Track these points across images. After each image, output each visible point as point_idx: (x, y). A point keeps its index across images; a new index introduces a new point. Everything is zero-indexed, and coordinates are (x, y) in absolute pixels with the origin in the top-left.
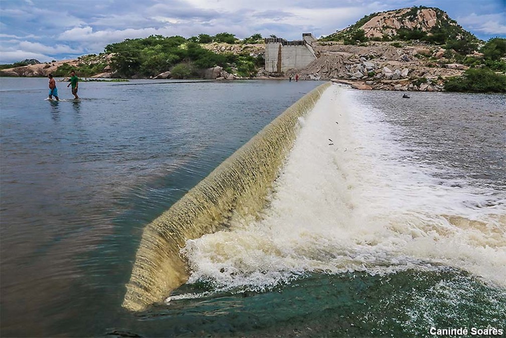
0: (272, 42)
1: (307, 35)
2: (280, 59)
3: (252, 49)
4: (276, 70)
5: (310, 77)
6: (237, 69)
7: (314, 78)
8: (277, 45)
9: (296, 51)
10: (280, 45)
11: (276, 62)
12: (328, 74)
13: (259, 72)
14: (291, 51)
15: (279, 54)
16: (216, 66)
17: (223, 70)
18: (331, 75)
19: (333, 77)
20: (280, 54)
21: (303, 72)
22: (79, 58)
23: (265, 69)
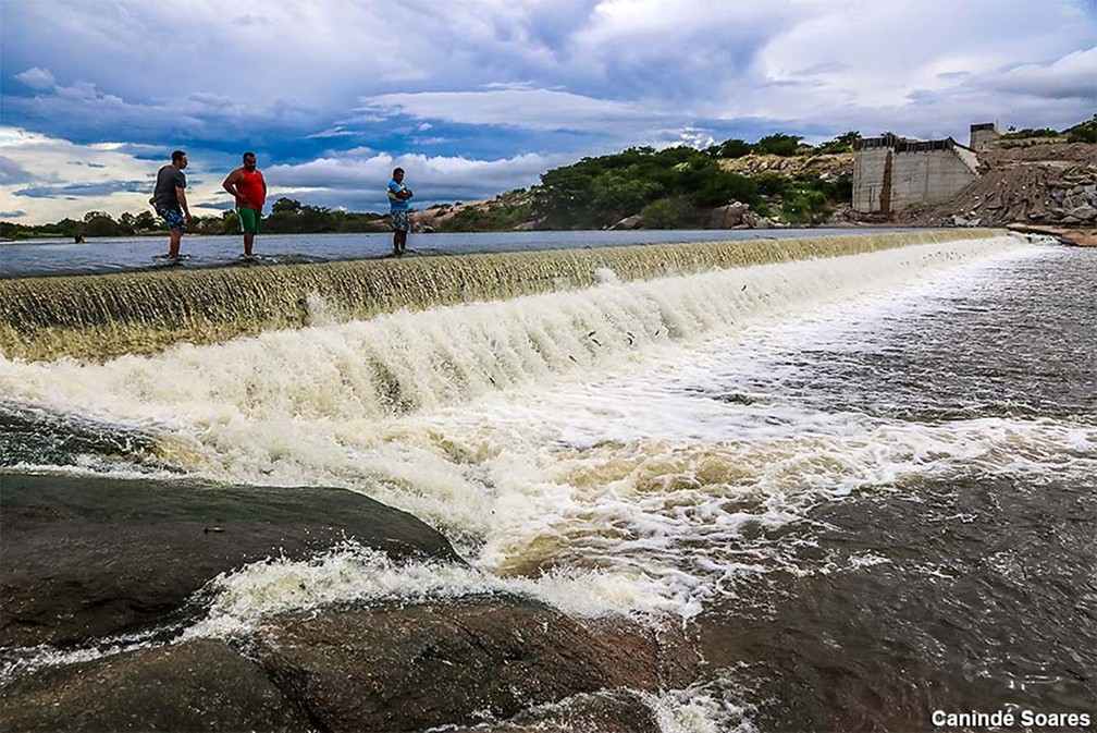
0: (871, 145)
1: (981, 127)
2: (887, 183)
3: (827, 165)
4: (877, 206)
5: (953, 220)
6: (781, 206)
7: (963, 222)
8: (883, 152)
9: (928, 163)
10: (890, 152)
11: (879, 190)
12: (1001, 212)
13: (835, 214)
14: (917, 164)
15: (886, 172)
16: (733, 203)
17: (750, 209)
18: (1009, 214)
19: (1013, 220)
20: (888, 172)
21: (939, 209)
22: (498, 197)
23: (851, 206)
